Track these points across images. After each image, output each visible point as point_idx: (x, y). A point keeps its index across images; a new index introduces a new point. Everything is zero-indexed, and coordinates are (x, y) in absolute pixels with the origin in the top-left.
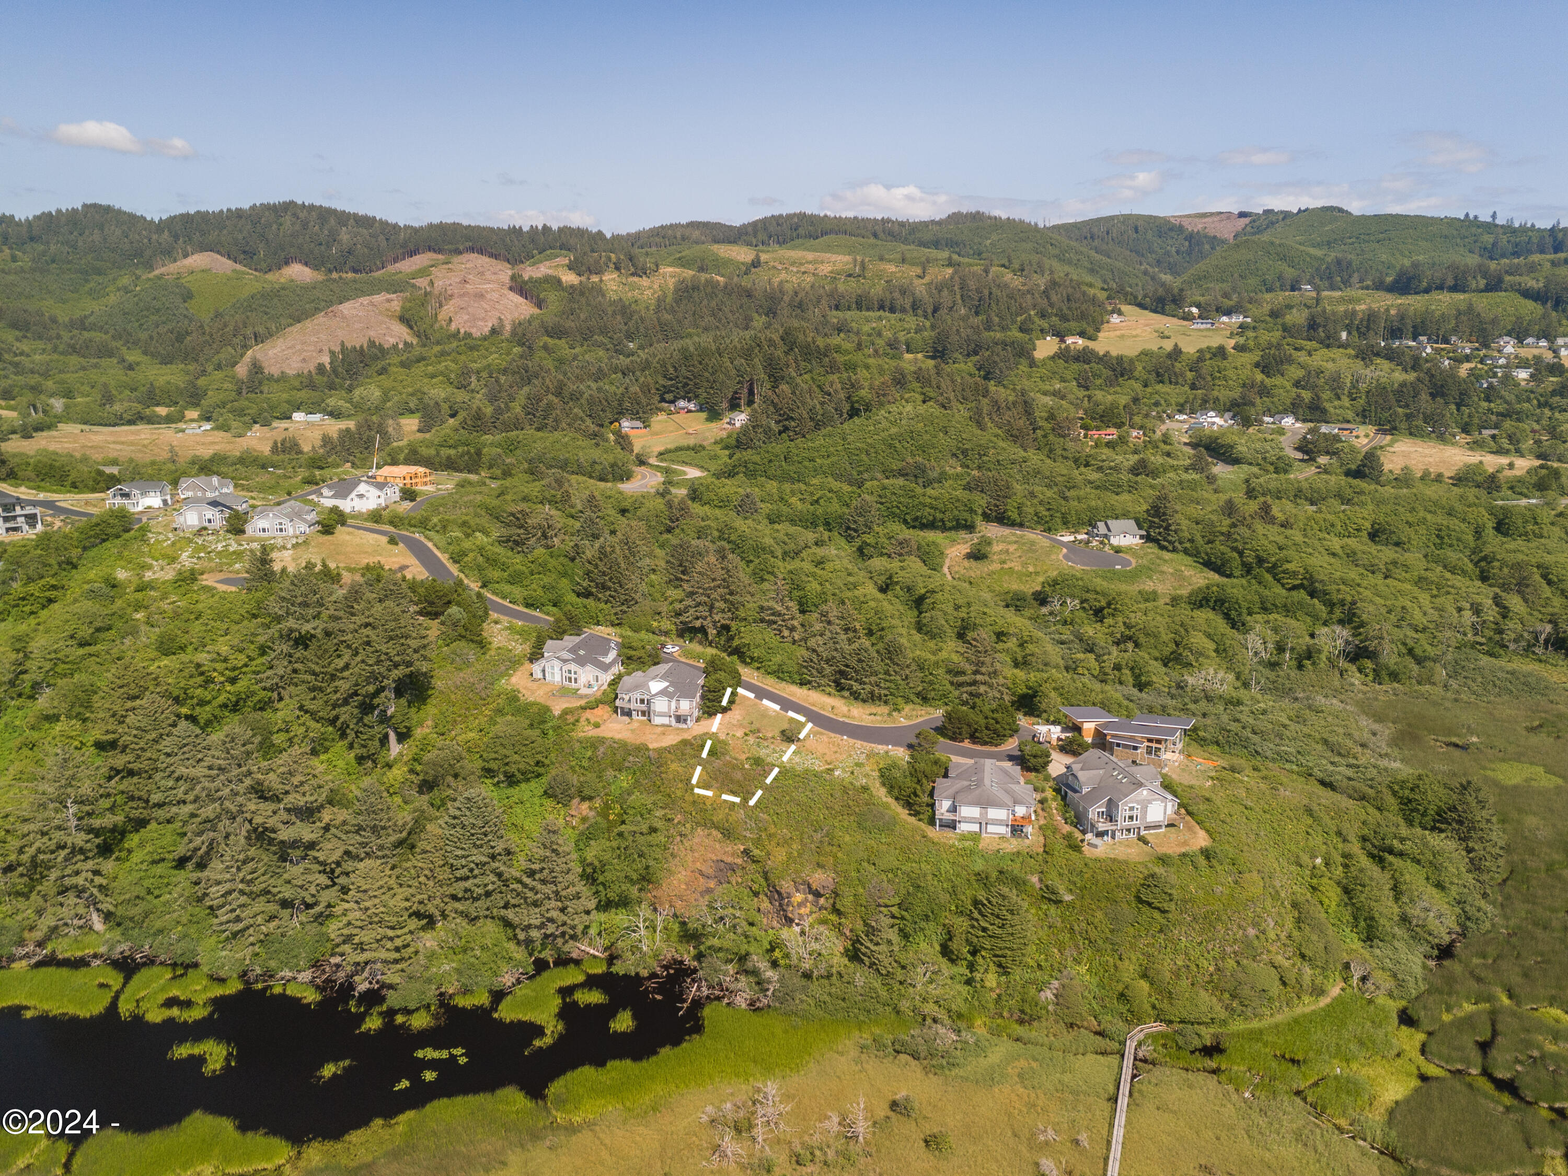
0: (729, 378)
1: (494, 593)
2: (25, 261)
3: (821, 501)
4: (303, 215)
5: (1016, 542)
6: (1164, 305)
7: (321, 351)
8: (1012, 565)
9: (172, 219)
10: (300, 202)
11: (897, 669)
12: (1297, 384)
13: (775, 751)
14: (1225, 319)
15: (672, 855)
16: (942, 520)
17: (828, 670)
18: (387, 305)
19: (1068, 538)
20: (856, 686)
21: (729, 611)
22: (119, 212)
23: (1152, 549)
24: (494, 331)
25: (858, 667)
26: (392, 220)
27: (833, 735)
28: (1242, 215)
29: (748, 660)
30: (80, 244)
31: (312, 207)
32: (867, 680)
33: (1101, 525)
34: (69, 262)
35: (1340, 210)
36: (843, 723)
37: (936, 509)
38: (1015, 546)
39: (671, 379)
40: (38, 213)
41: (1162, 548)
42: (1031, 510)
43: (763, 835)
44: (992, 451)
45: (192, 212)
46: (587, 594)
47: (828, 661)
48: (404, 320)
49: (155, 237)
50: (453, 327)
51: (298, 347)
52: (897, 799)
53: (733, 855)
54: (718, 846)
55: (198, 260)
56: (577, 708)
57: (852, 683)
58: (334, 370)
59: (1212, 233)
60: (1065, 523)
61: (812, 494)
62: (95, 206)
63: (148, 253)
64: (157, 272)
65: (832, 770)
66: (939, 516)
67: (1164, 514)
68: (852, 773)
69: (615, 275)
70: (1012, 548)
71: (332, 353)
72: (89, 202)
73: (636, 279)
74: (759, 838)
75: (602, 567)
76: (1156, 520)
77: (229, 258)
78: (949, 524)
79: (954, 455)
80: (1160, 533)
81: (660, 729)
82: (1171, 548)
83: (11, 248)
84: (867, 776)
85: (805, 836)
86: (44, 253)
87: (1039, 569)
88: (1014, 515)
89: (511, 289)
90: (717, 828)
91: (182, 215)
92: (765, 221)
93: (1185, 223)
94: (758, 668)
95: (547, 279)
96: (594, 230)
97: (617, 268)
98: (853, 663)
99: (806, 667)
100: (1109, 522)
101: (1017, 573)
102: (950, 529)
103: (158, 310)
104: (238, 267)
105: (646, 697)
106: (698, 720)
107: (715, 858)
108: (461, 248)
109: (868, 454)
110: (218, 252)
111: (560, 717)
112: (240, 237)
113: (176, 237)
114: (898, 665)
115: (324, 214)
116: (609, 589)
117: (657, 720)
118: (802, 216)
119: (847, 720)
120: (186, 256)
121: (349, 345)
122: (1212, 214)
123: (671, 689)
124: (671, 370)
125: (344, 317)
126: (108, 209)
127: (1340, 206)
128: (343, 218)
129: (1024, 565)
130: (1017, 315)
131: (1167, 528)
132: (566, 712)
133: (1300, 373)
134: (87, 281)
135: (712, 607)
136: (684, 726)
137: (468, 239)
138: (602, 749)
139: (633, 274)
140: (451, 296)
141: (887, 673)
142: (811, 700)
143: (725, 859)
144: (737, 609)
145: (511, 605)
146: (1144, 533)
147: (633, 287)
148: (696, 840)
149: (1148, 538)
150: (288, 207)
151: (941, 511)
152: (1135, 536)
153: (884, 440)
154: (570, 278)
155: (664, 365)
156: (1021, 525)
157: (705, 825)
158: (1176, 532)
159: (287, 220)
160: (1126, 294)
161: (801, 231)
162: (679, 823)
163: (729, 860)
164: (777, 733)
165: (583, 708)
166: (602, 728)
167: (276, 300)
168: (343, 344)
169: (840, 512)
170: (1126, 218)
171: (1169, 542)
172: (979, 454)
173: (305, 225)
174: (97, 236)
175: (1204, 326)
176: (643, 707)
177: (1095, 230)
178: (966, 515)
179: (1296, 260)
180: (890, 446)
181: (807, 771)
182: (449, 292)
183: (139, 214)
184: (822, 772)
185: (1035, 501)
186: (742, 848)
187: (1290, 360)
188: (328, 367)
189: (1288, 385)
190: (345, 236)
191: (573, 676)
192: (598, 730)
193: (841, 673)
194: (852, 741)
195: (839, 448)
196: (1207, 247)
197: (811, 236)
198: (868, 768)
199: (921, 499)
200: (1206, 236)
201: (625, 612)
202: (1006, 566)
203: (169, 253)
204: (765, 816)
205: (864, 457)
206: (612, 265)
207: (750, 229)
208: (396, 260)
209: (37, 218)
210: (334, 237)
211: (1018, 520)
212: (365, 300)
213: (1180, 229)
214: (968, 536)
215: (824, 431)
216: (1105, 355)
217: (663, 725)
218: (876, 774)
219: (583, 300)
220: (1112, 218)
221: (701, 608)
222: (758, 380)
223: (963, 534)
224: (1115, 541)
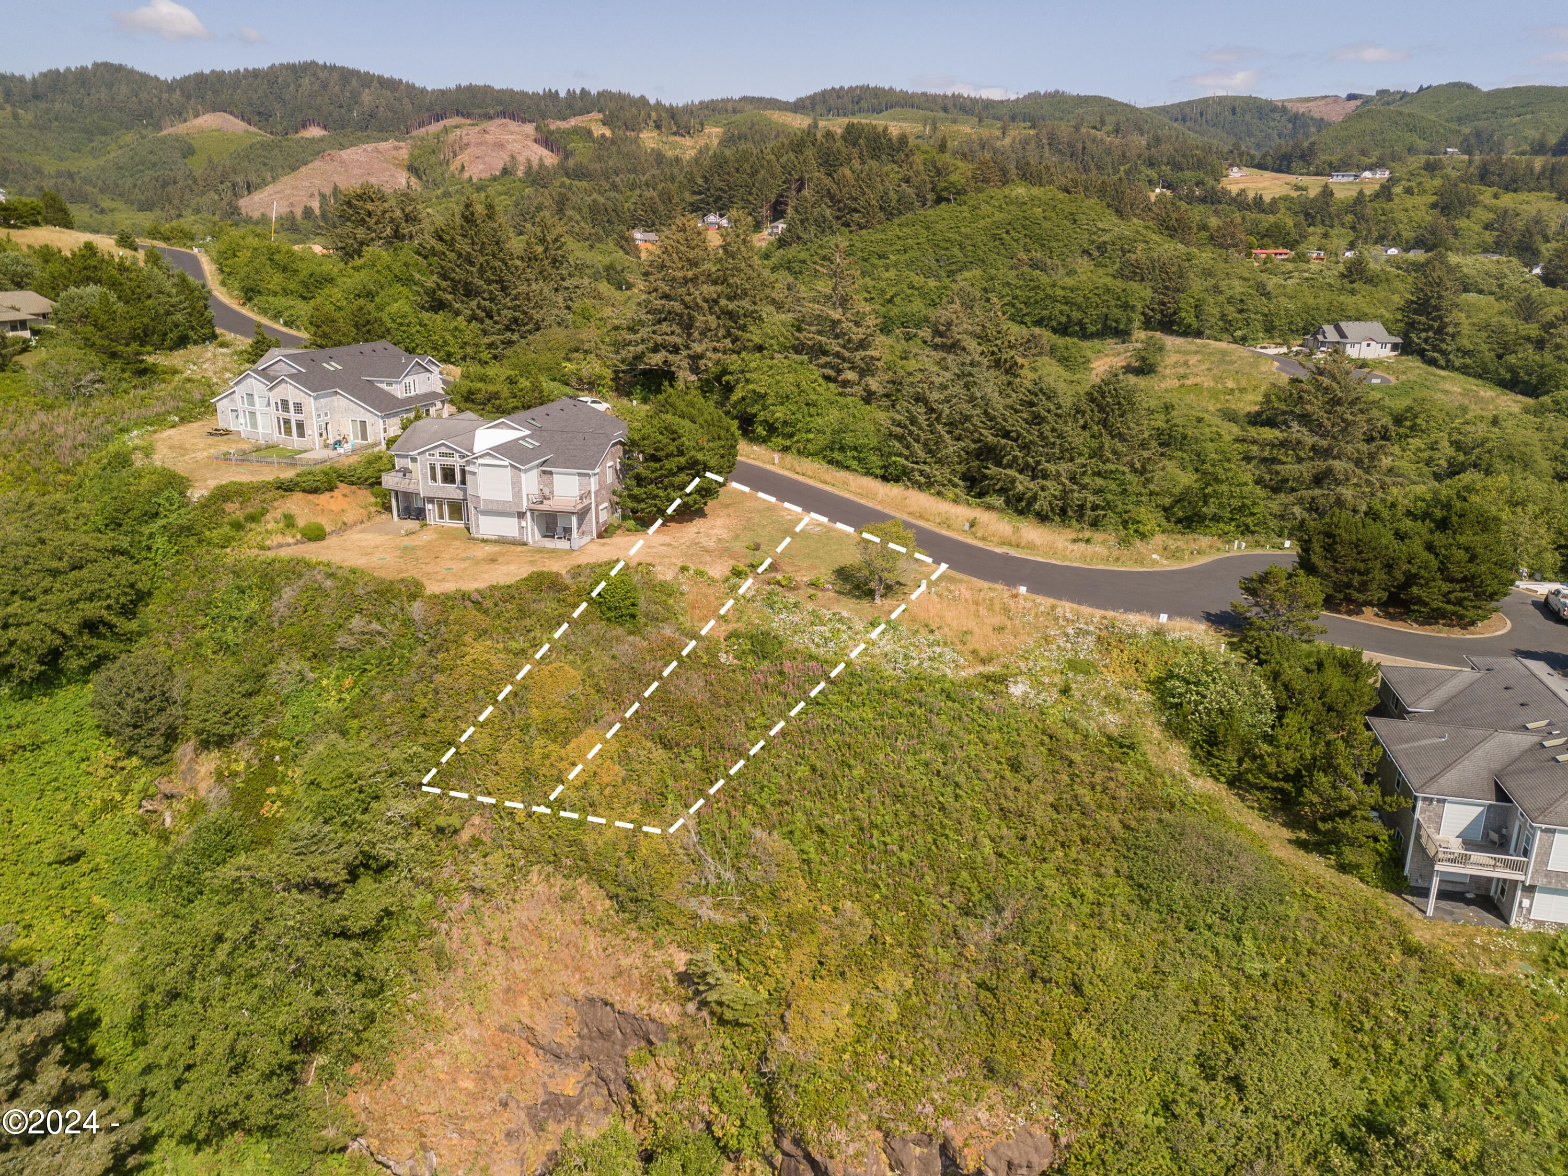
0: (773, 176)
1: (264, 311)
2: (27, 116)
3: (897, 300)
4: (323, 75)
5: (1196, 353)
6: (1290, 162)
7: (312, 195)
8: (1198, 380)
9: (186, 79)
10: (321, 62)
11: (1120, 447)
12: (1487, 227)
13: (817, 619)
14: (1367, 174)
15: (439, 955)
16: (1080, 323)
17: (951, 448)
18: (394, 153)
19: (1272, 351)
20: (1023, 483)
21: (728, 334)
22: (132, 72)
23: (1414, 363)
24: (505, 171)
25: (1032, 436)
26: (419, 84)
27: (985, 585)
28: (1351, 97)
29: (759, 429)
30: (86, 102)
31: (333, 68)
32: (1051, 467)
33: (1329, 330)
34: (72, 121)
35: (1469, 86)
36: (1006, 557)
37: (1073, 304)
38: (1198, 357)
39: (700, 193)
40: (45, 70)
41: (1432, 362)
42: (1216, 311)
43: (765, 915)
44: (1141, 246)
45: (207, 71)
46: (438, 306)
47: (951, 425)
48: (413, 169)
49: (165, 96)
50: (466, 175)
51: (287, 192)
52: (1235, 782)
53: (647, 982)
54: (592, 943)
55: (209, 121)
56: (263, 487)
57: (1011, 472)
58: (324, 215)
59: (1317, 115)
60: (1269, 329)
61: (883, 292)
62: (106, 65)
63: (156, 114)
64: (164, 132)
65: (1001, 680)
66: (1076, 315)
67: (1437, 308)
68: (1065, 691)
69: (655, 134)
70: (1193, 360)
71: (323, 196)
72: (99, 61)
73: (678, 139)
74: (749, 929)
75: (463, 245)
76: (1423, 319)
77: (243, 119)
78: (1092, 329)
79: (1086, 252)
80: (1426, 340)
81: (489, 549)
82: (1443, 363)
83: (13, 105)
84: (1114, 702)
85: (931, 933)
86: (48, 111)
87: (1244, 384)
88: (1189, 318)
89: (536, 141)
90: (597, 875)
91: (196, 75)
92: (824, 93)
93: (1289, 105)
94: (786, 449)
95: (576, 130)
96: (637, 95)
97: (658, 127)
98: (1016, 424)
99: (900, 438)
100: (1343, 325)
101: (1209, 390)
102: (1092, 336)
103: (154, 165)
104: (252, 129)
105: (456, 462)
106: (604, 533)
107: (580, 991)
108: (492, 112)
109: (962, 248)
110: (232, 113)
111: (205, 505)
112: (255, 96)
113: (189, 97)
114: (1122, 438)
115: (346, 75)
116: (478, 294)
117: (488, 527)
118: (865, 89)
119: (1013, 552)
120: (197, 116)
121: (342, 186)
122: (1316, 99)
123: (532, 443)
124: (700, 181)
125: (342, 162)
126: (119, 68)
127: (1468, 81)
128: (366, 80)
129: (1218, 379)
130: (1121, 164)
131: (1440, 331)
132: (223, 495)
133: (1489, 216)
134: (91, 141)
135: (688, 326)
136: (563, 545)
137: (499, 102)
138: (288, 594)
139: (675, 134)
140: (467, 145)
141: (1097, 453)
142: (914, 507)
143: (615, 995)
144: (743, 328)
145: (285, 329)
146: (1399, 340)
147: (674, 146)
148: (521, 914)
149: (1405, 348)
150: (309, 68)
151: (1079, 308)
152: (1384, 345)
153: (985, 229)
154: (599, 130)
155: (692, 180)
156: (1199, 334)
157: (556, 861)
158: (1453, 336)
159: (306, 81)
160: (1241, 154)
161: (863, 104)
162: (476, 842)
163: (633, 1003)
164: (825, 574)
165: (286, 488)
166: (331, 541)
167: (276, 151)
168: (336, 188)
169: (924, 312)
170: (1221, 100)
171: (1444, 353)
172: (1122, 249)
173: (325, 86)
174: (104, 94)
175: (1345, 179)
176: (452, 491)
177: (1188, 111)
178: (1117, 313)
179: (1428, 132)
180: (995, 237)
181: (918, 681)
182: (465, 141)
183: (152, 74)
184: (967, 684)
185: (1221, 298)
186: (681, 960)
187: (1475, 203)
188: (317, 212)
189: (1477, 228)
190: (367, 97)
191: (293, 417)
192: (313, 546)
193: (988, 453)
194: (1045, 602)
195: (921, 240)
196: (1313, 129)
197: (874, 110)
198: (1113, 679)
199: (1049, 291)
200: (1312, 119)
201: (510, 343)
202: (1188, 382)
203: (179, 114)
204: (776, 842)
205: (956, 251)
206: (651, 123)
207: (807, 102)
208: (421, 125)
209: (44, 75)
210: (355, 98)
211: (1195, 325)
212: (369, 147)
213: (1284, 110)
214: (1120, 347)
215: (896, 221)
216: (1239, 195)
217: (502, 541)
218: (1141, 697)
219: (614, 149)
220: (1205, 100)
221: (664, 327)
222: (811, 179)
223: (1110, 343)
224: (1352, 352)
